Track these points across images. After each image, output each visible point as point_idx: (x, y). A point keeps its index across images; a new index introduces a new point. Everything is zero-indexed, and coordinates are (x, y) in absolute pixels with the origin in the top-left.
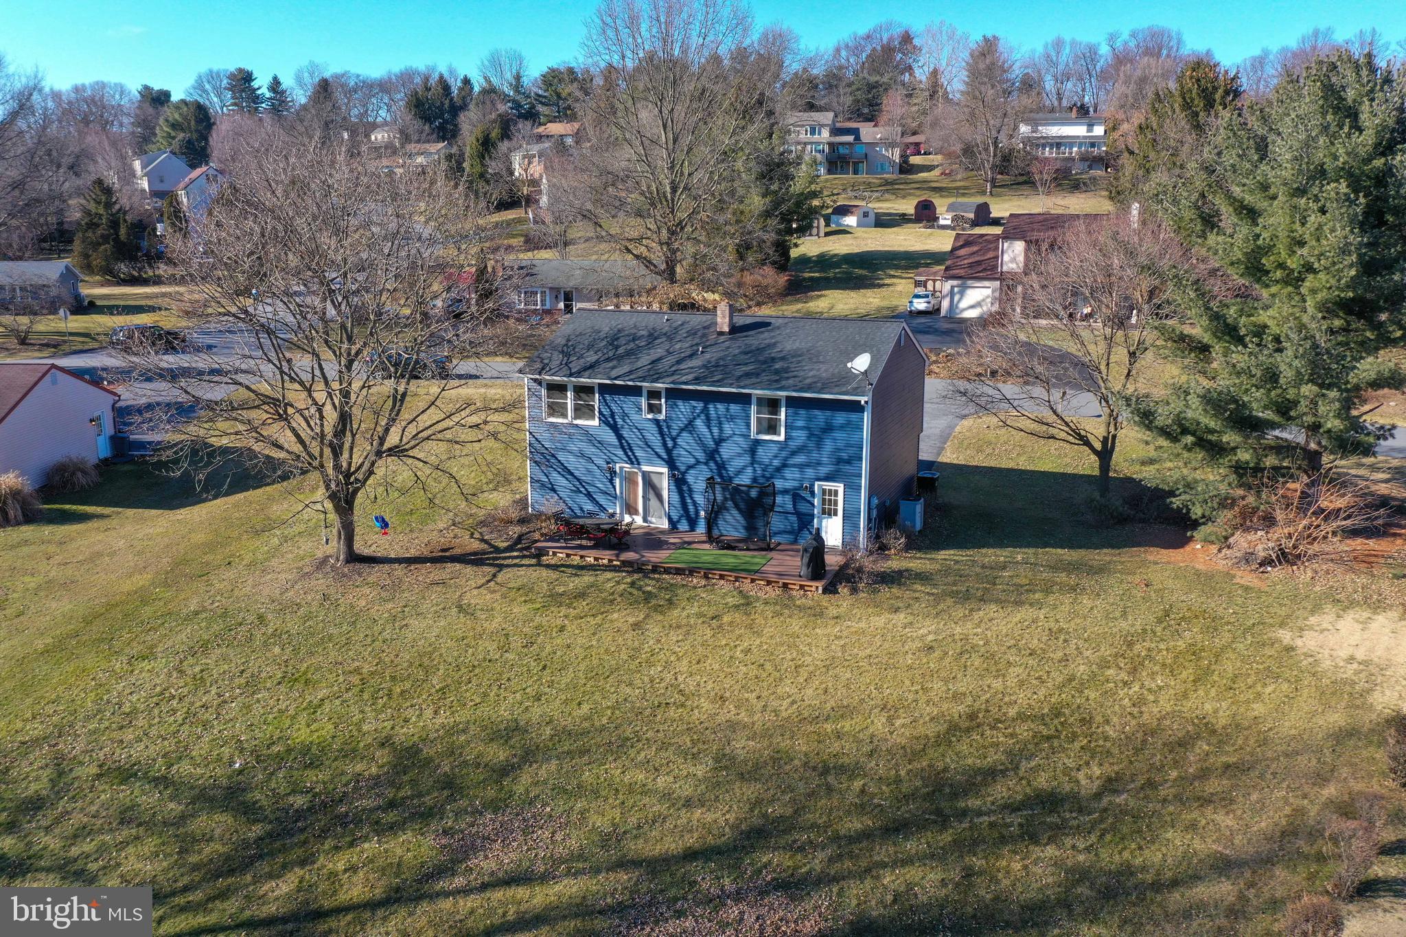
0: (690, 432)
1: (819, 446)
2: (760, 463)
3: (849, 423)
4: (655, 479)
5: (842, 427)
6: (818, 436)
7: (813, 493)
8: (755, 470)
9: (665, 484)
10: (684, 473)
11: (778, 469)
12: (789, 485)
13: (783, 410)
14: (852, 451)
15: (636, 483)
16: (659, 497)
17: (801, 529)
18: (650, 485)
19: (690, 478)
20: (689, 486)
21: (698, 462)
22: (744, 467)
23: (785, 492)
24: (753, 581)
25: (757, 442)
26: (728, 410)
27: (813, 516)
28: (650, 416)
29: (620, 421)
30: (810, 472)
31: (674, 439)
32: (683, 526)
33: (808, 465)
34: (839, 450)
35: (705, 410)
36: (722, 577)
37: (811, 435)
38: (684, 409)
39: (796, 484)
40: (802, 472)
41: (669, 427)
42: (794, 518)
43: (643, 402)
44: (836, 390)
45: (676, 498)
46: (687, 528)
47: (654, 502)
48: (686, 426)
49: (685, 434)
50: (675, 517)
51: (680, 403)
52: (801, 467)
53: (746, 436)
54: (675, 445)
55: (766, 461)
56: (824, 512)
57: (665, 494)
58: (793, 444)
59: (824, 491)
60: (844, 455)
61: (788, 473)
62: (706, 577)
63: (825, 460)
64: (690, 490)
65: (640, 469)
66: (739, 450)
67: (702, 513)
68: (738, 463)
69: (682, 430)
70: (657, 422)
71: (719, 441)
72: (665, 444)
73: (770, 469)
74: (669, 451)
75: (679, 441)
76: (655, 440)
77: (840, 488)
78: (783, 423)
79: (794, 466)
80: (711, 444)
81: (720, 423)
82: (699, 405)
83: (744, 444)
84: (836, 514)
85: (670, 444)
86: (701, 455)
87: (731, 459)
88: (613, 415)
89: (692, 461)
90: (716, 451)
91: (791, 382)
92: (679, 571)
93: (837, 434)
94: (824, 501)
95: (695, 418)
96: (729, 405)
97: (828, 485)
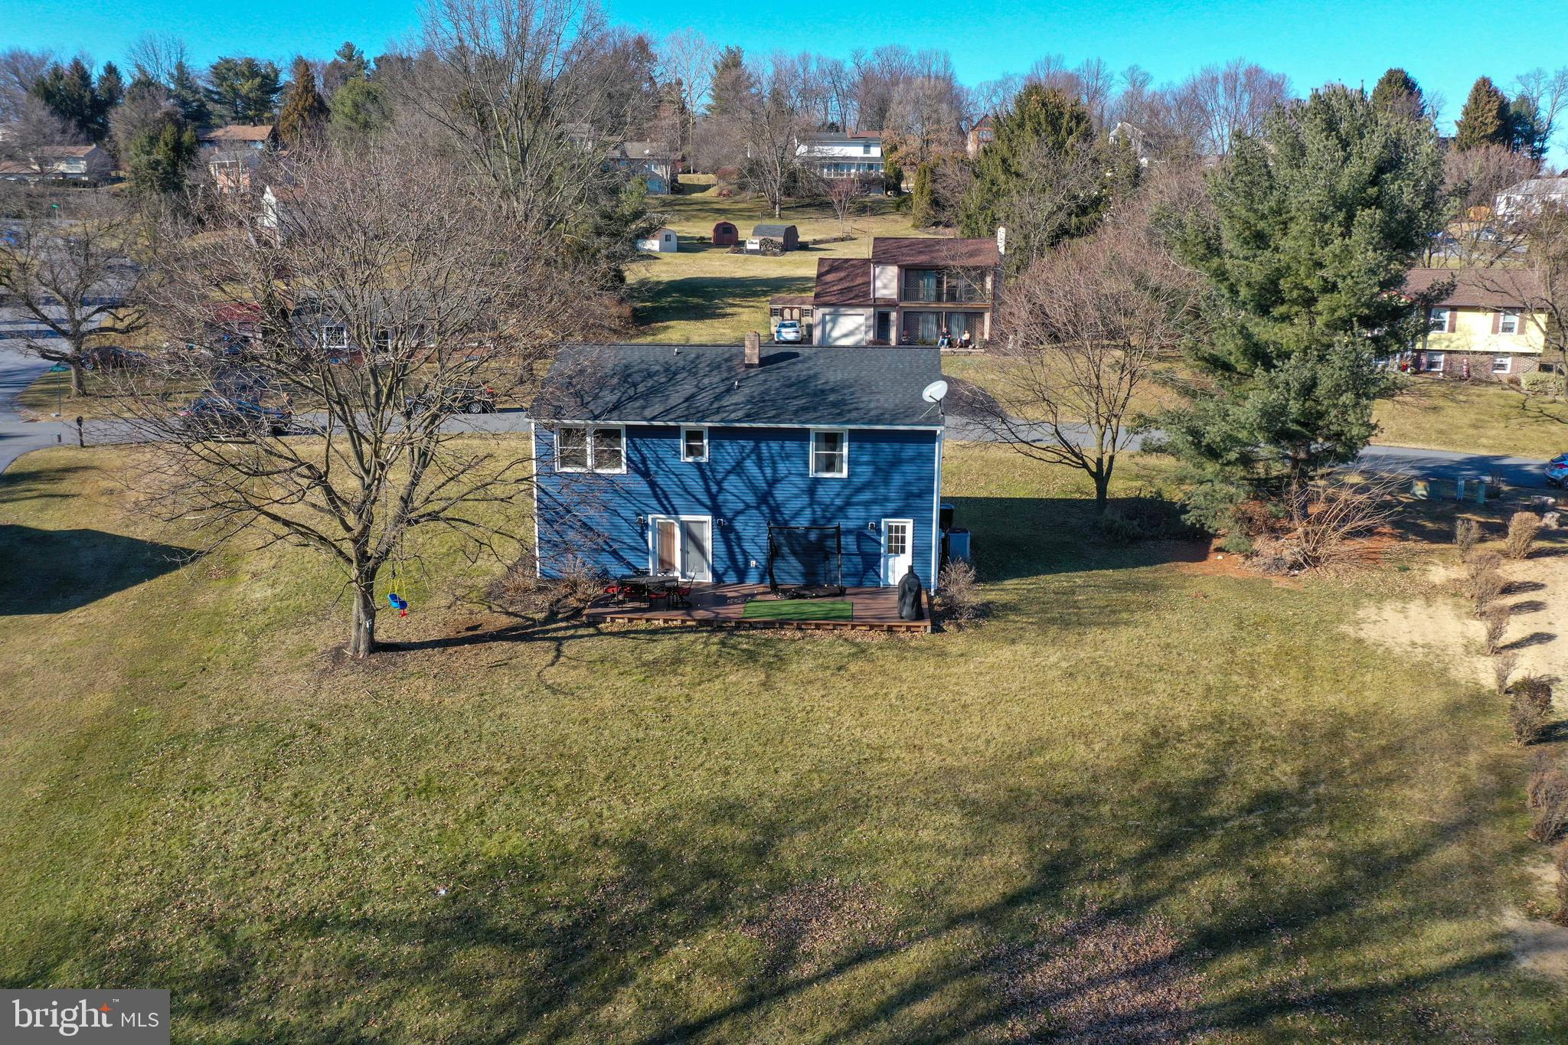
0: (739, 475)
1: (886, 482)
2: (819, 504)
3: (920, 455)
4: (694, 528)
5: (912, 460)
6: (884, 472)
7: (879, 532)
8: (814, 512)
9: (707, 535)
10: (730, 521)
11: (841, 509)
12: (851, 524)
13: (846, 445)
14: (922, 485)
15: (672, 536)
16: (700, 548)
17: (866, 571)
18: (690, 536)
19: (738, 525)
20: (737, 533)
21: (748, 507)
22: (802, 509)
23: (849, 532)
24: (853, 627)
25: (817, 481)
26: (782, 447)
27: (879, 555)
28: (690, 459)
29: (653, 467)
30: (877, 510)
31: (719, 483)
32: (731, 578)
33: (874, 502)
34: (909, 484)
35: (756, 449)
36: (818, 627)
37: (877, 470)
38: (731, 450)
39: (861, 523)
40: (867, 510)
41: (713, 471)
42: (858, 560)
43: (682, 444)
44: (907, 420)
45: (722, 548)
46: (735, 580)
47: (694, 554)
48: (734, 468)
49: (732, 477)
50: (720, 570)
51: (726, 443)
52: (867, 504)
53: (804, 475)
54: (721, 490)
55: (827, 500)
56: (890, 550)
57: (708, 545)
58: (858, 481)
59: (890, 528)
60: (915, 489)
61: (852, 512)
62: (799, 628)
63: (893, 495)
64: (739, 538)
65: (677, 520)
66: (795, 491)
67: (753, 563)
68: (796, 504)
69: (729, 472)
70: (698, 465)
71: (773, 483)
72: (708, 489)
73: (832, 509)
74: (713, 497)
75: (726, 485)
76: (697, 486)
77: (909, 524)
78: (845, 459)
79: (858, 504)
80: (764, 486)
81: (774, 463)
82: (749, 445)
83: (802, 483)
84: (903, 550)
85: (714, 488)
86: (750, 499)
87: (788, 499)
88: (644, 460)
89: (741, 506)
90: (769, 493)
91: (854, 414)
93: (908, 468)
94: (890, 539)
95: (744, 459)
96: (784, 440)
97: (895, 522)
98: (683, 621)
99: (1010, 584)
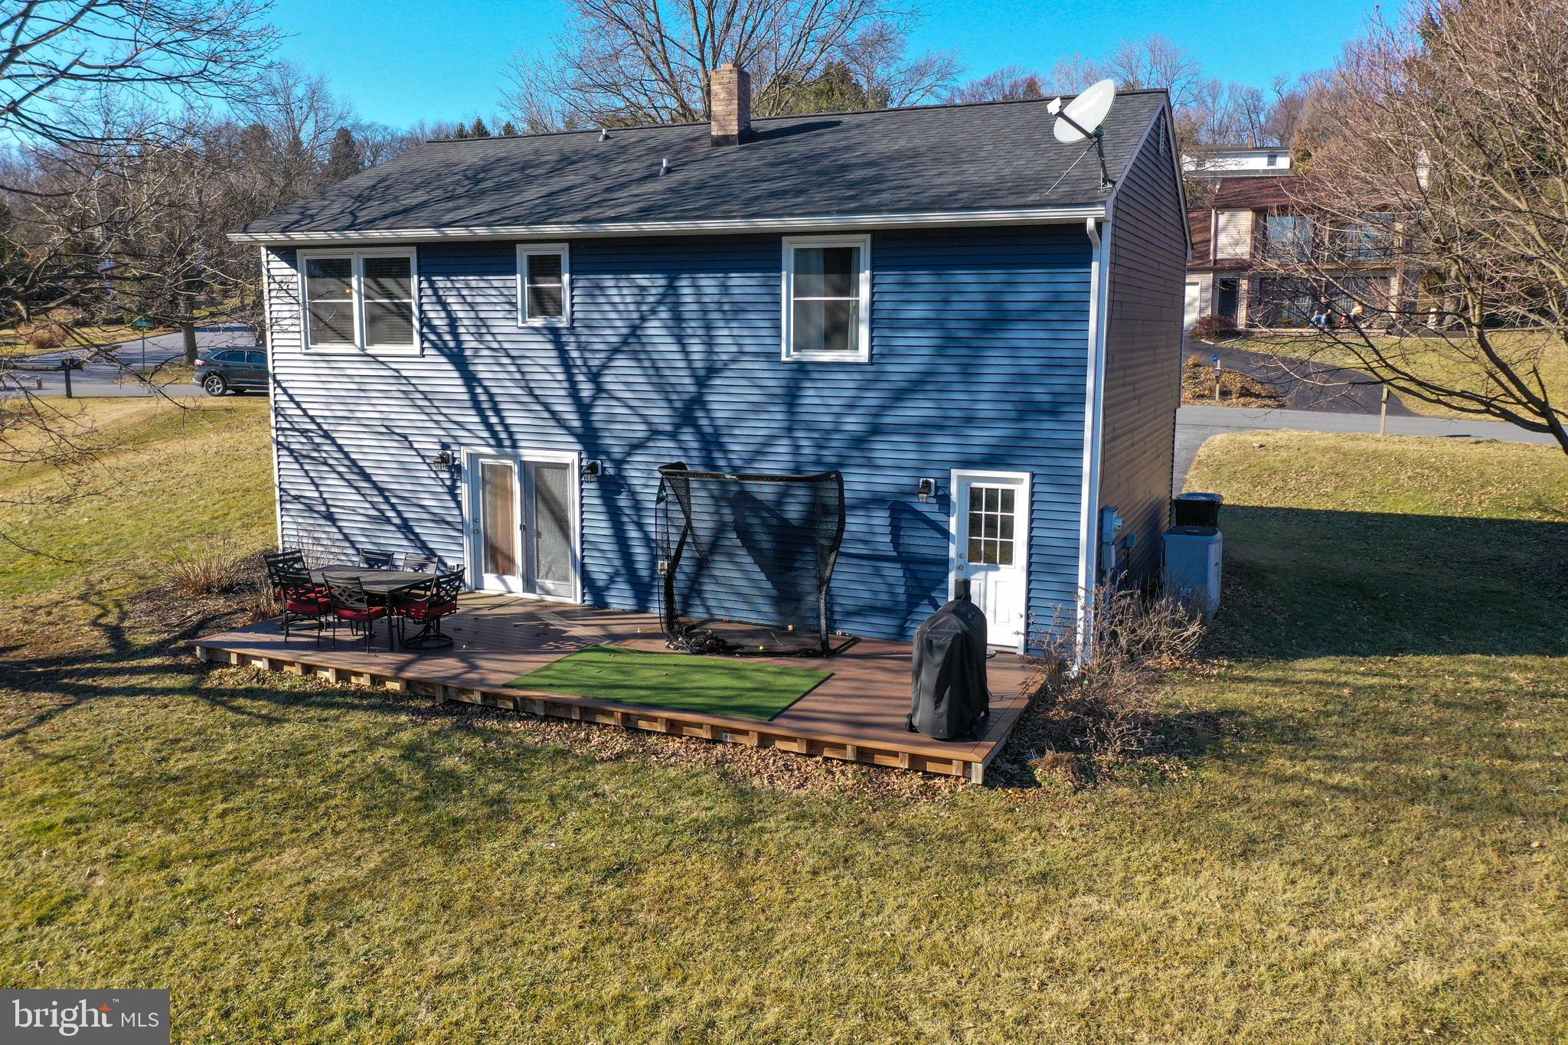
0: (635, 356)
1: (968, 373)
2: (809, 428)
3: (1056, 299)
4: (550, 480)
5: (1032, 316)
6: (962, 346)
7: (944, 502)
8: (796, 448)
9: (573, 492)
10: (619, 463)
11: (859, 442)
12: (886, 482)
13: (865, 276)
14: (1060, 382)
15: (508, 493)
16: (560, 522)
17: (913, 603)
18: (540, 497)
19: (633, 476)
20: (633, 494)
21: (654, 433)
22: (769, 441)
23: (872, 502)
24: (765, 741)
25: (802, 369)
26: (725, 288)
27: (945, 562)
28: (536, 322)
29: (469, 342)
30: (944, 446)
31: (595, 377)
32: (620, 598)
33: (936, 426)
34: (1023, 378)
35: (669, 295)
36: (674, 729)
37: (947, 342)
38: (618, 298)
39: (905, 479)
40: (923, 445)
41: (582, 347)
42: (894, 572)
43: (518, 283)
45: (602, 525)
46: (629, 603)
47: (549, 539)
48: (625, 341)
49: (622, 362)
50: (599, 577)
51: (608, 281)
52: (924, 430)
53: (772, 357)
54: (599, 389)
55: (827, 420)
56: (974, 553)
57: (574, 513)
58: (899, 371)
59: (975, 496)
60: (1040, 393)
61: (883, 450)
62: (629, 726)
63: (985, 408)
64: (636, 505)
65: (516, 457)
66: (754, 396)
68: (758, 428)
69: (615, 351)
70: (552, 334)
71: (705, 377)
72: (574, 393)
73: (837, 442)
74: (584, 409)
75: (609, 380)
76: (551, 382)
77: (1020, 484)
78: (864, 313)
79: (901, 429)
80: (687, 382)
81: (708, 327)
82: (653, 283)
83: (772, 380)
84: (1007, 558)
85: (586, 390)
86: (661, 415)
87: (739, 418)
88: (453, 322)
89: (640, 430)
90: (698, 401)
91: (885, 196)
92: (554, 712)
93: (1021, 335)
94: (974, 524)
95: (643, 319)
96: (727, 270)
97: (988, 479)
99: (1310, 668)
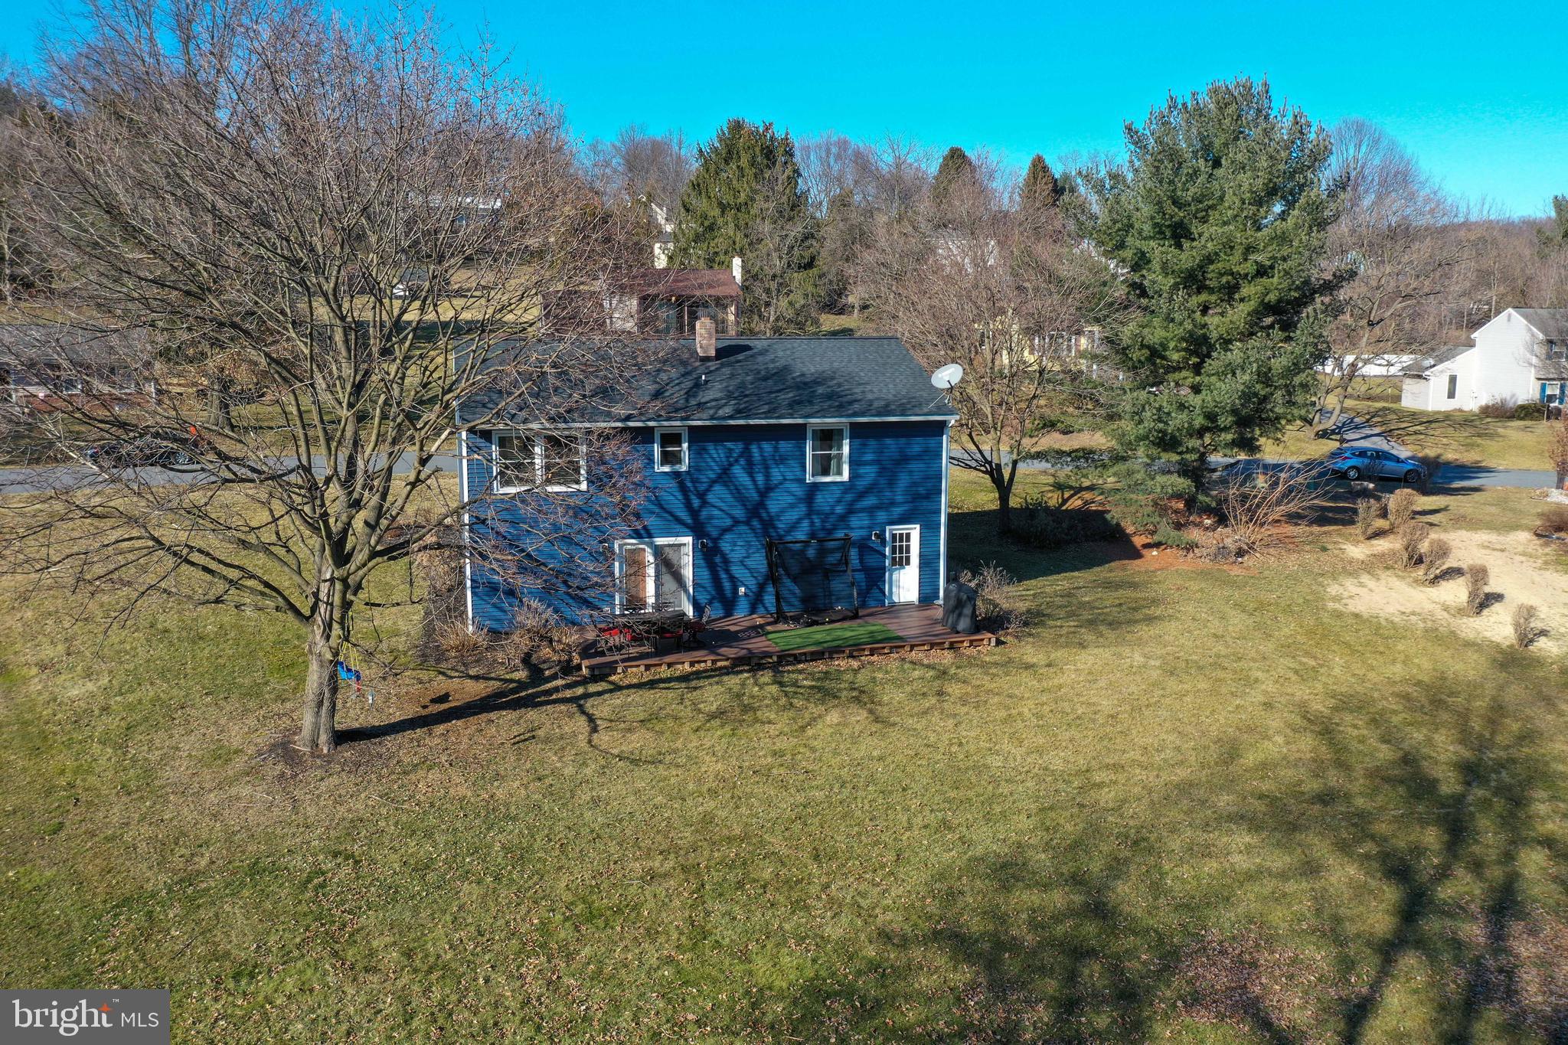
0: (725, 484)
1: (892, 483)
2: (818, 513)
3: (927, 450)
4: (671, 554)
5: (919, 457)
6: (889, 471)
7: (883, 542)
8: (812, 524)
9: (688, 558)
10: (715, 540)
11: (843, 518)
12: (855, 535)
13: (846, 442)
14: (930, 485)
15: (644, 565)
16: (678, 578)
17: (870, 588)
18: (667, 565)
19: (725, 546)
20: (723, 555)
21: (736, 522)
22: (799, 521)
24: (911, 648)
25: (815, 486)
26: (776, 449)
27: (884, 568)
28: (666, 469)
29: (621, 481)
30: (882, 516)
31: (702, 496)
32: (716, 611)
33: (878, 508)
34: (916, 484)
35: (746, 453)
36: (872, 652)
37: (882, 471)
38: (716, 454)
39: (864, 533)
40: (871, 517)
41: (694, 481)
42: (862, 576)
43: (657, 449)
44: (917, 410)
45: (705, 574)
46: (721, 613)
47: (668, 586)
48: (720, 477)
49: (717, 488)
50: (703, 599)
51: (711, 447)
52: (871, 511)
53: (802, 481)
54: (705, 503)
55: (827, 509)
56: (894, 562)
57: (688, 573)
58: (862, 484)
59: (894, 536)
60: (922, 490)
61: (855, 521)
62: (851, 656)
63: (899, 498)
64: (726, 561)
65: (651, 545)
66: (790, 499)
67: (742, 590)
68: (792, 516)
69: (713, 482)
70: (677, 475)
71: (765, 492)
72: (688, 505)
73: (832, 519)
74: (694, 513)
75: (711, 498)
76: (674, 500)
77: (915, 532)
78: (846, 459)
79: (862, 510)
80: (754, 495)
81: (767, 468)
82: (737, 447)
83: (798, 490)
84: (909, 562)
85: (696, 502)
86: (739, 512)
87: (783, 511)
89: (728, 522)
90: (761, 504)
91: (856, 406)
93: (915, 466)
94: (894, 551)
95: (731, 465)
96: (777, 440)
97: (900, 529)
98: (714, 662)
